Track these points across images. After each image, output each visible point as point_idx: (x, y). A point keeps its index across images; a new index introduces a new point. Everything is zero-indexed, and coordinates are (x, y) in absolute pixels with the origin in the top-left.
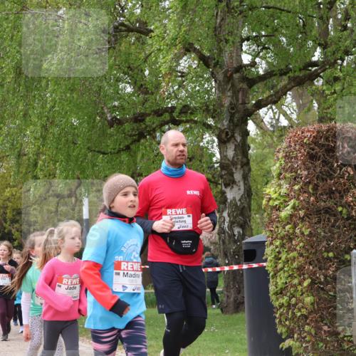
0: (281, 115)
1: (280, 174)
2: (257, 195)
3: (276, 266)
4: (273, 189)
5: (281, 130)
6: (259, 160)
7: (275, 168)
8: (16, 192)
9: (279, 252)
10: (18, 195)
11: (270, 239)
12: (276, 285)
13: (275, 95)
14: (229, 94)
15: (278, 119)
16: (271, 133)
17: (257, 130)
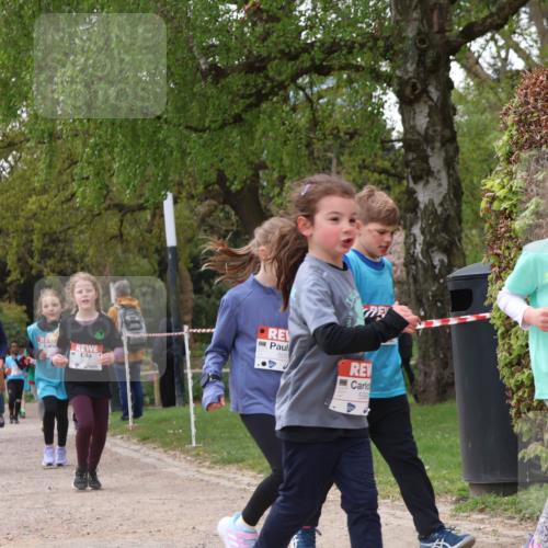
0: (511, 51)
1: (511, 153)
2: (473, 195)
4: (498, 181)
5: (511, 77)
6: (473, 132)
7: (500, 143)
8: (48, 202)
10: (51, 207)
11: (496, 269)
12: (509, 350)
13: (497, 14)
14: (415, 15)
15: (506, 59)
16: (493, 85)
17: (469, 80)
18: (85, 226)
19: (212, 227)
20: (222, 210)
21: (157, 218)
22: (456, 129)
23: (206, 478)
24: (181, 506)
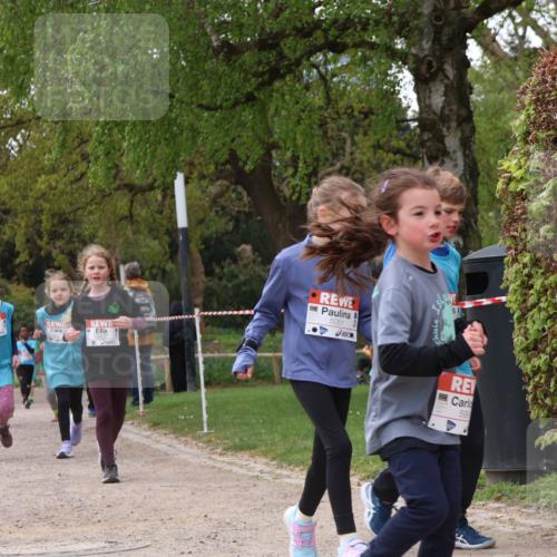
0: (529, 29)
1: (528, 133)
2: (489, 176)
3: (525, 301)
4: (515, 162)
5: (529, 55)
6: (490, 112)
7: (517, 122)
8: (57, 182)
9: (529, 276)
10: (61, 187)
11: (513, 251)
12: (526, 335)
15: (523, 37)
16: (510, 63)
17: (486, 58)
18: (94, 207)
19: (223, 208)
20: (234, 191)
21: (168, 198)
22: (472, 109)
23: (218, 465)
24: (193, 494)
